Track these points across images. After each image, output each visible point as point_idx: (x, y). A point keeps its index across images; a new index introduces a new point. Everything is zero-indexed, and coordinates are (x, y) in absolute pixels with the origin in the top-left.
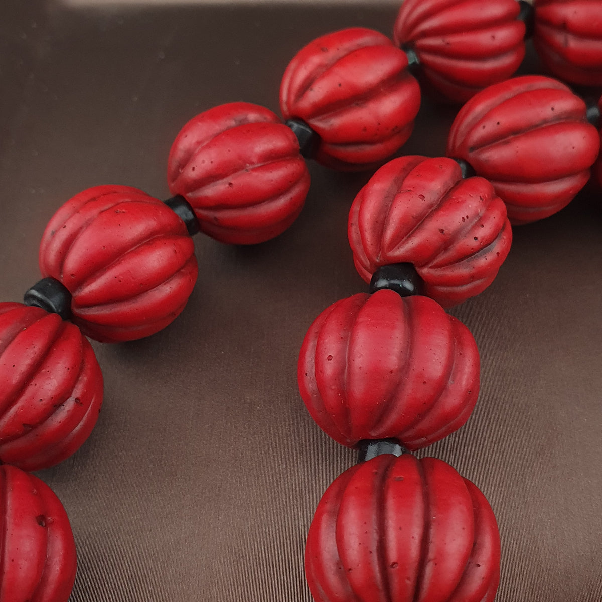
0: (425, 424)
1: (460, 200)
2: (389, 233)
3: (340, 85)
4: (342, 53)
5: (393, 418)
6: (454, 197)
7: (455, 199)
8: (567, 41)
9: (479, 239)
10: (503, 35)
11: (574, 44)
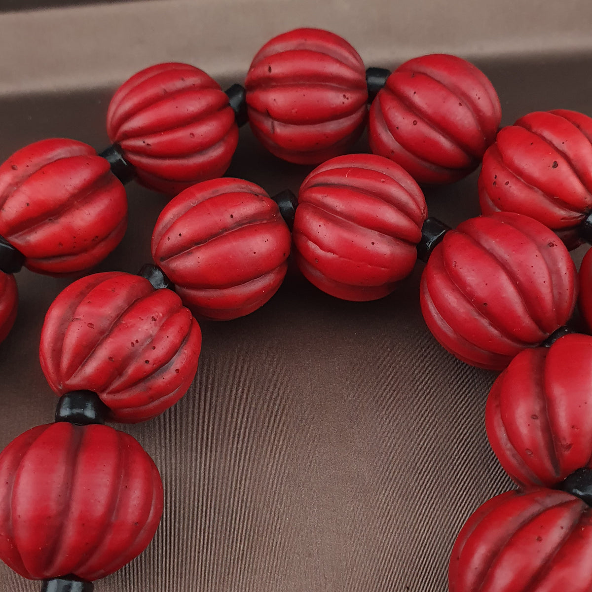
0: (94, 560)
1: (129, 325)
2: (65, 361)
3: (28, 204)
4: (31, 170)
5: (61, 559)
6: (124, 322)
7: (125, 324)
8: (273, 128)
9: (150, 362)
10: (204, 130)
11: (281, 130)
